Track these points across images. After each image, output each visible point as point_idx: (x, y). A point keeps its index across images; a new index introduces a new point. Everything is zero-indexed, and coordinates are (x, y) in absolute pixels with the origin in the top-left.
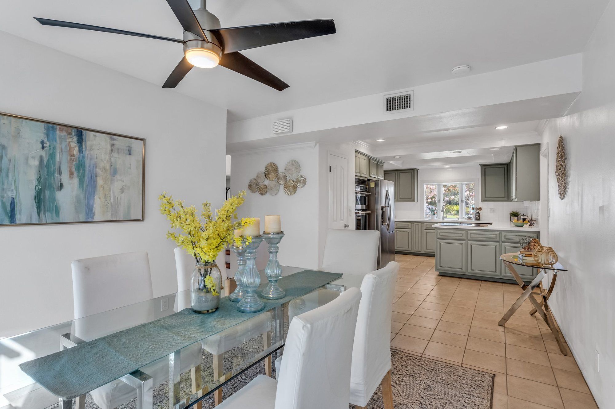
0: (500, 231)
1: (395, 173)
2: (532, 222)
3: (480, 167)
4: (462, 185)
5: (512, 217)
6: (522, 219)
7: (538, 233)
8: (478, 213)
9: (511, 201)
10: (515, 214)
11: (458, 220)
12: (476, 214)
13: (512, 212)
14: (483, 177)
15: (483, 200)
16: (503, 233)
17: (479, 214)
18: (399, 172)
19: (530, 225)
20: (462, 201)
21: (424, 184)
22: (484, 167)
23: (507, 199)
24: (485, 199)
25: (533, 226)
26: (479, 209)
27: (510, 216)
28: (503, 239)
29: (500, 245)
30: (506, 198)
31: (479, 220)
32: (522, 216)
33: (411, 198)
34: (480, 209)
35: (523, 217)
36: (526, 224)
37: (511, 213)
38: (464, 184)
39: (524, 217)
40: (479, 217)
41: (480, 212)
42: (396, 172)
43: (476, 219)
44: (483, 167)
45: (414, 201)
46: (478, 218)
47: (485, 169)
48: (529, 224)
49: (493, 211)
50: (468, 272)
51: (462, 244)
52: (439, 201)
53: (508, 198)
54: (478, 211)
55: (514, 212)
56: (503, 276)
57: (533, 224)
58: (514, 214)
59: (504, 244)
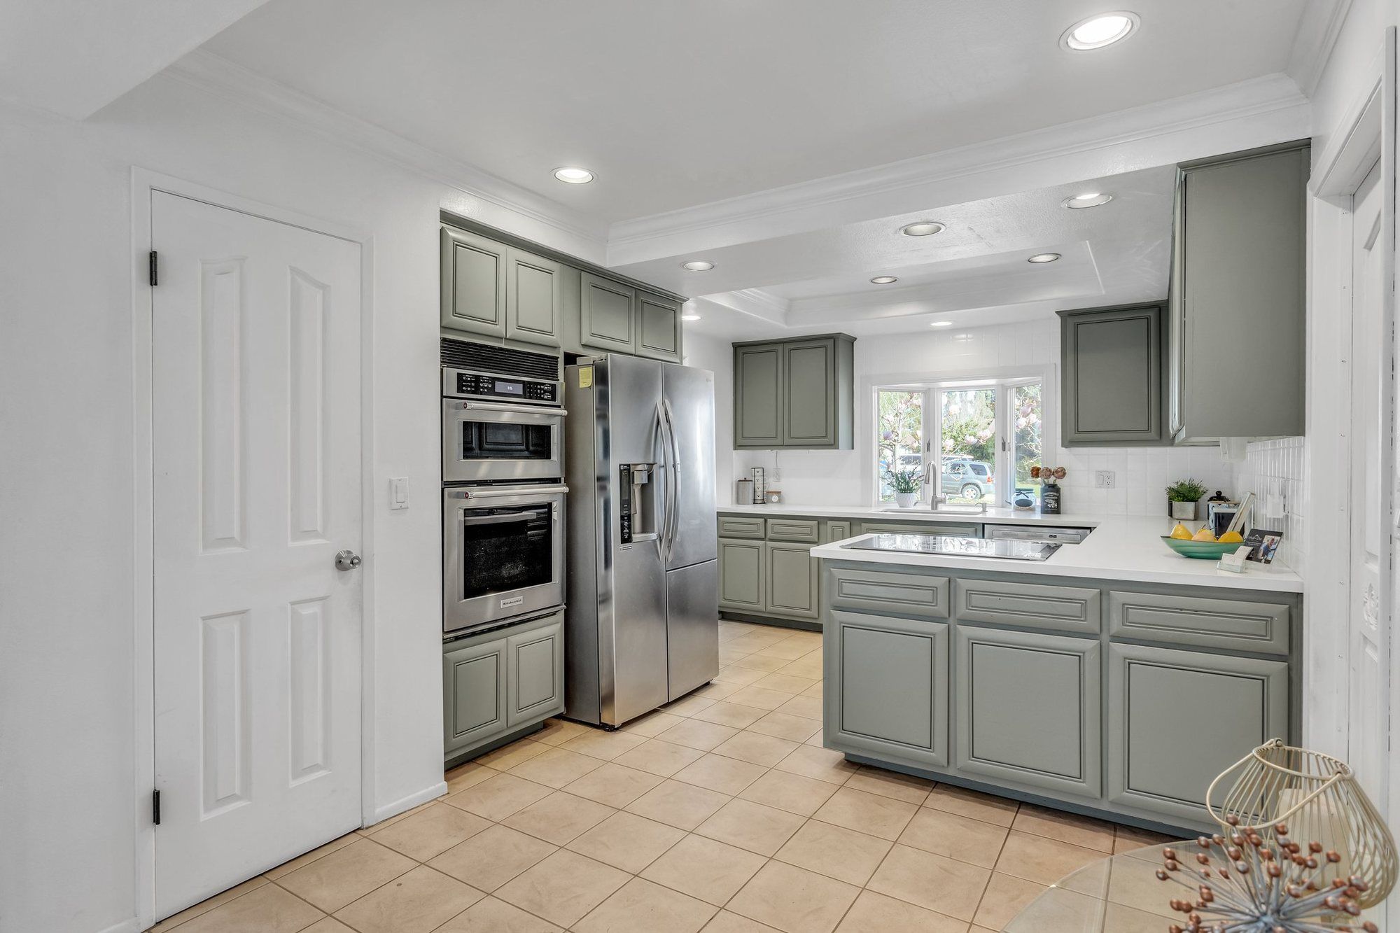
0: (1105, 587)
1: (776, 351)
2: (1261, 542)
3: (1058, 320)
4: (1005, 388)
5: (1175, 504)
6: (1212, 517)
7: (1295, 601)
8: (1054, 488)
9: (1171, 442)
10: (1184, 494)
11: (984, 511)
12: (1044, 490)
13: (1175, 486)
14: (1070, 357)
15: (1069, 442)
16: (1119, 597)
17: (1058, 490)
18: (788, 346)
19: (1248, 558)
20: (1004, 444)
21: (875, 388)
22: (1071, 321)
23: (1158, 439)
24: (1076, 436)
25: (1268, 562)
26: (1057, 472)
27: (1170, 499)
28: (1116, 626)
29: (1102, 652)
30: (1153, 434)
31: (1057, 511)
32: (1211, 504)
33: (826, 437)
34: (1061, 473)
35: (1216, 508)
36: (1232, 551)
37: (1171, 490)
38: (1010, 387)
39: (1223, 508)
40: (1058, 501)
41: (1059, 483)
42: (780, 348)
43: (1046, 510)
44: (1068, 319)
45: (834, 445)
46: (1053, 504)
47: (1077, 325)
48: (1244, 551)
49: (1106, 479)
50: (956, 763)
51: (931, 637)
52: (929, 445)
53: (1159, 434)
54: (1051, 480)
55: (1182, 484)
56: (1113, 803)
57: (1267, 551)
58: (1182, 490)
59: (1119, 649)
